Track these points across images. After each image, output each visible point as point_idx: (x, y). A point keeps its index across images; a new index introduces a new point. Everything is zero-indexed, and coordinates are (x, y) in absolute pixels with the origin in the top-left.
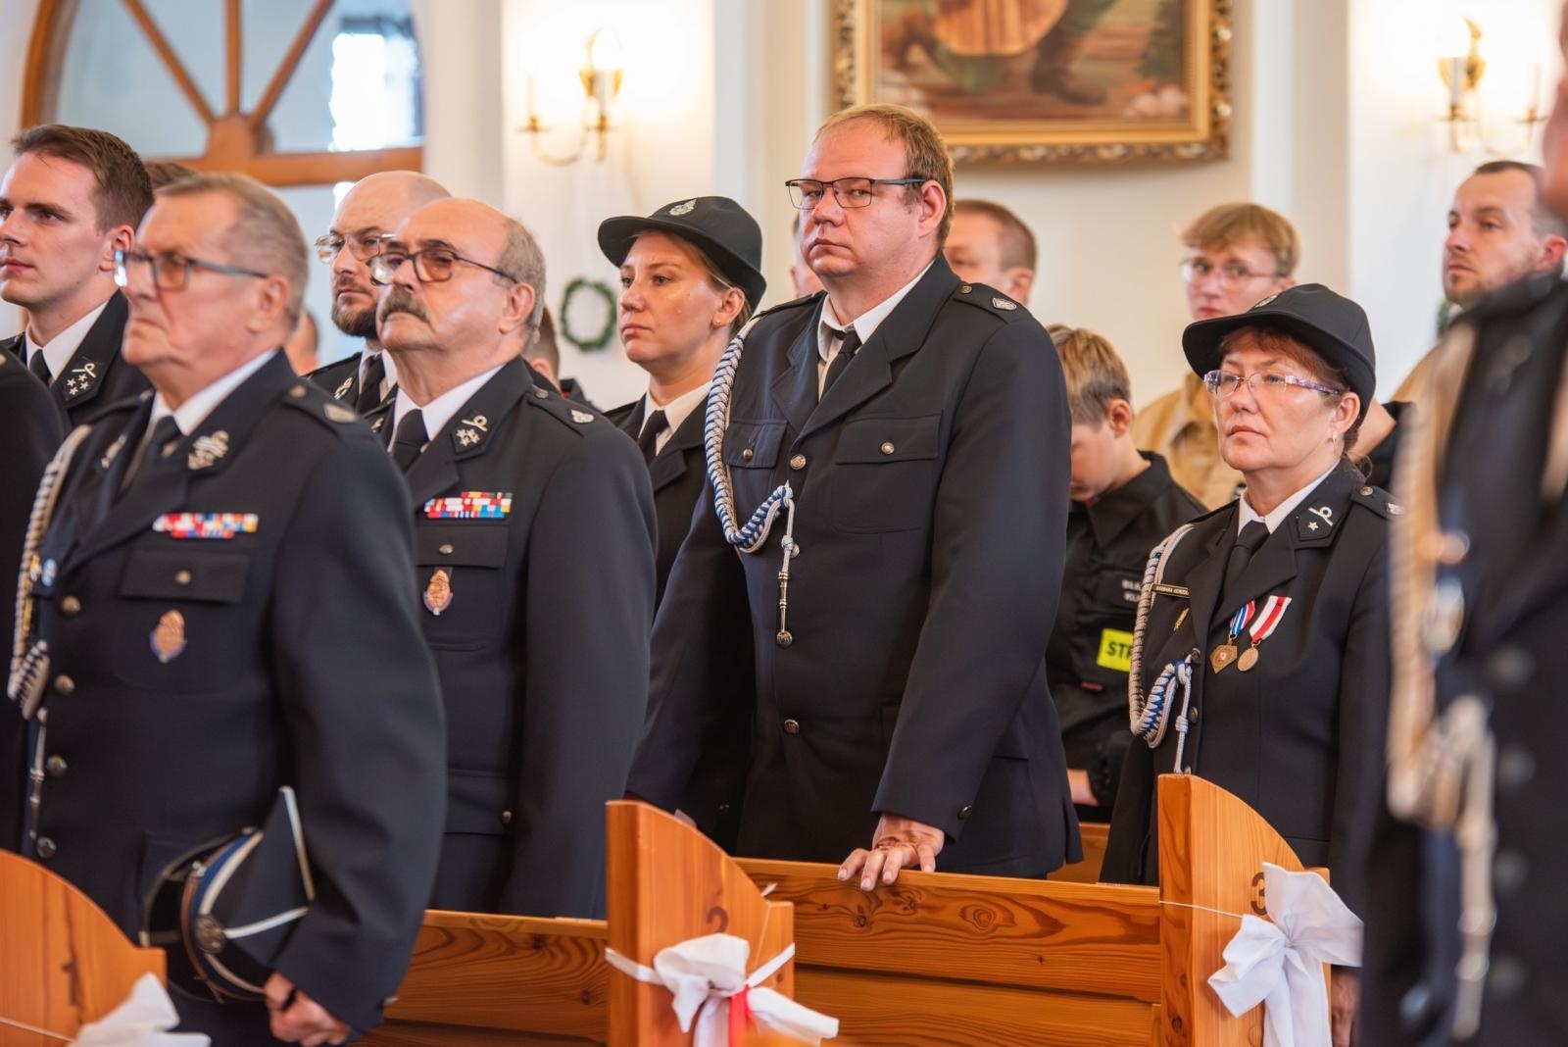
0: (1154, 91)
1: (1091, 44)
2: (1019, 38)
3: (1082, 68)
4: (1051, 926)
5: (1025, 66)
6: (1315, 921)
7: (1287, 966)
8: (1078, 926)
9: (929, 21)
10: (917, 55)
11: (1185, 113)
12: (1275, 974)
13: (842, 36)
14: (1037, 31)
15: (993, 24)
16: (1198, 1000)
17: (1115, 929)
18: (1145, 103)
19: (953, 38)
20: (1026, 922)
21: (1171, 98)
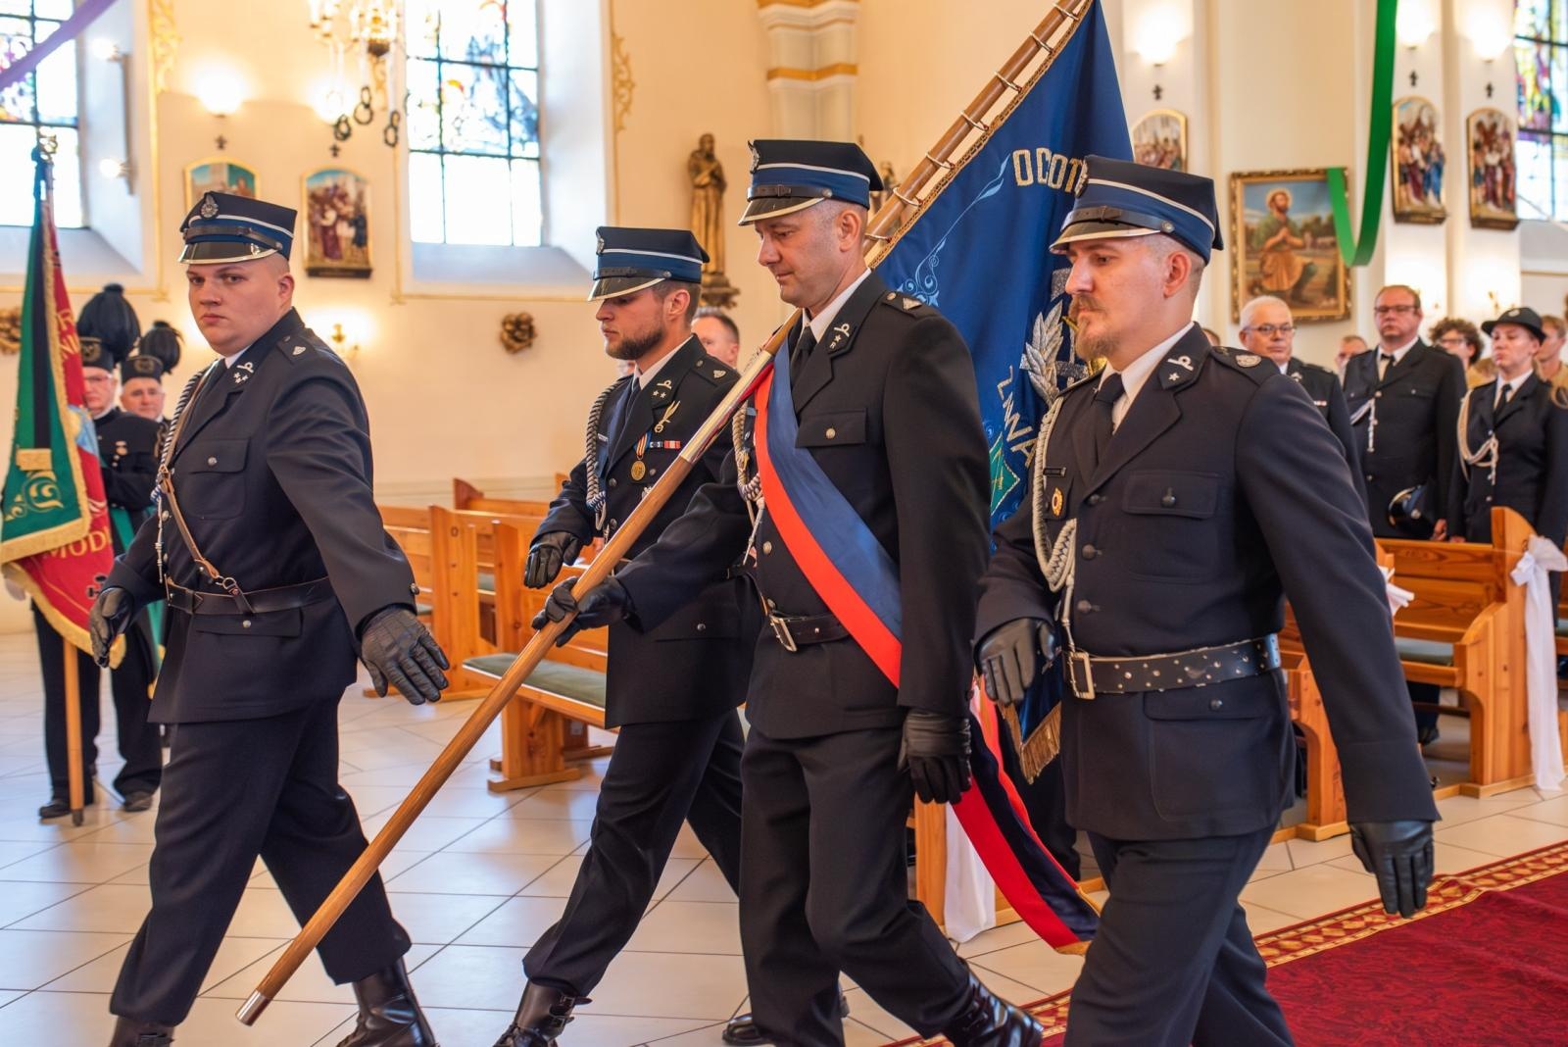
0: (1328, 299)
1: (1309, 286)
2: (1287, 285)
3: (1306, 293)
4: (1441, 558)
5: (1289, 293)
6: (1547, 555)
7: (1535, 571)
8: (1452, 558)
9: (1260, 281)
10: (1257, 290)
11: (1336, 307)
12: (1531, 572)
13: (1235, 285)
14: (1293, 283)
15: (1279, 281)
16: (1507, 579)
17: (1468, 558)
18: (1325, 303)
19: (1267, 285)
20: (1432, 556)
21: (1332, 302)
